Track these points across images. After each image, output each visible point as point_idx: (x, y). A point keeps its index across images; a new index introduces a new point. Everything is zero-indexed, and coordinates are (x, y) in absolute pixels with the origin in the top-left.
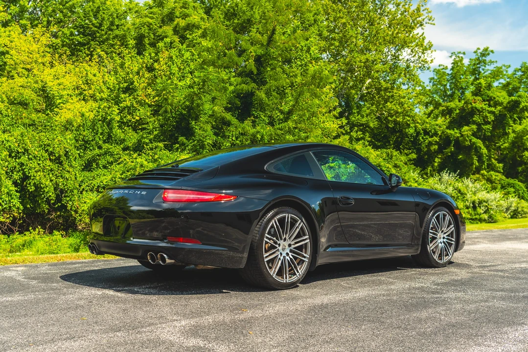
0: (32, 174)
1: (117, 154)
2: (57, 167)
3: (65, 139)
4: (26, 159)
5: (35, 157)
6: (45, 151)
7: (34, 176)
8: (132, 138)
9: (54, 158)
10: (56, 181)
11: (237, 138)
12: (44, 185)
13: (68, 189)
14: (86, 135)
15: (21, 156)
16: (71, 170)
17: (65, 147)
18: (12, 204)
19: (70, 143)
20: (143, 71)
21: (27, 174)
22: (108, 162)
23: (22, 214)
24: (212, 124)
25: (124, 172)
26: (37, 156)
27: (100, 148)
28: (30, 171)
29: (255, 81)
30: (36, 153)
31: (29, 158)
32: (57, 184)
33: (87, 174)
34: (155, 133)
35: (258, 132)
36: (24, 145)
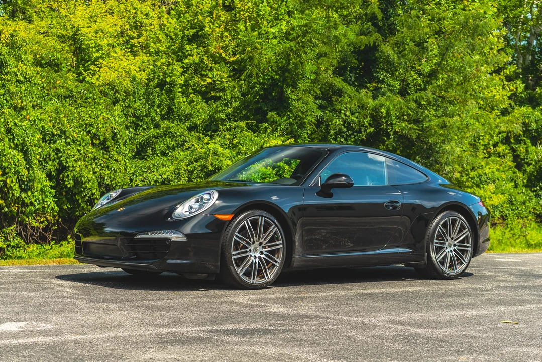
0: (71, 164)
1: (180, 136)
2: (102, 155)
3: (112, 116)
4: (63, 143)
5: (73, 141)
6: (87, 132)
7: (73, 167)
8: (202, 111)
9: (98, 142)
10: (101, 174)
11: (352, 113)
12: (86, 179)
13: (116, 185)
14: (138, 108)
15: (56, 140)
16: (120, 158)
17: (112, 127)
18: (46, 203)
19: (119, 121)
20: (218, 10)
21: (65, 164)
22: (168, 146)
23: (57, 218)
24: (316, 92)
25: (190, 163)
26: (77, 140)
27: (157, 126)
28: (68, 160)
29: (379, 30)
30: (75, 135)
31: (66, 143)
32: (102, 177)
33: (140, 163)
34: (235, 104)
35: (382, 105)
36: (60, 125)
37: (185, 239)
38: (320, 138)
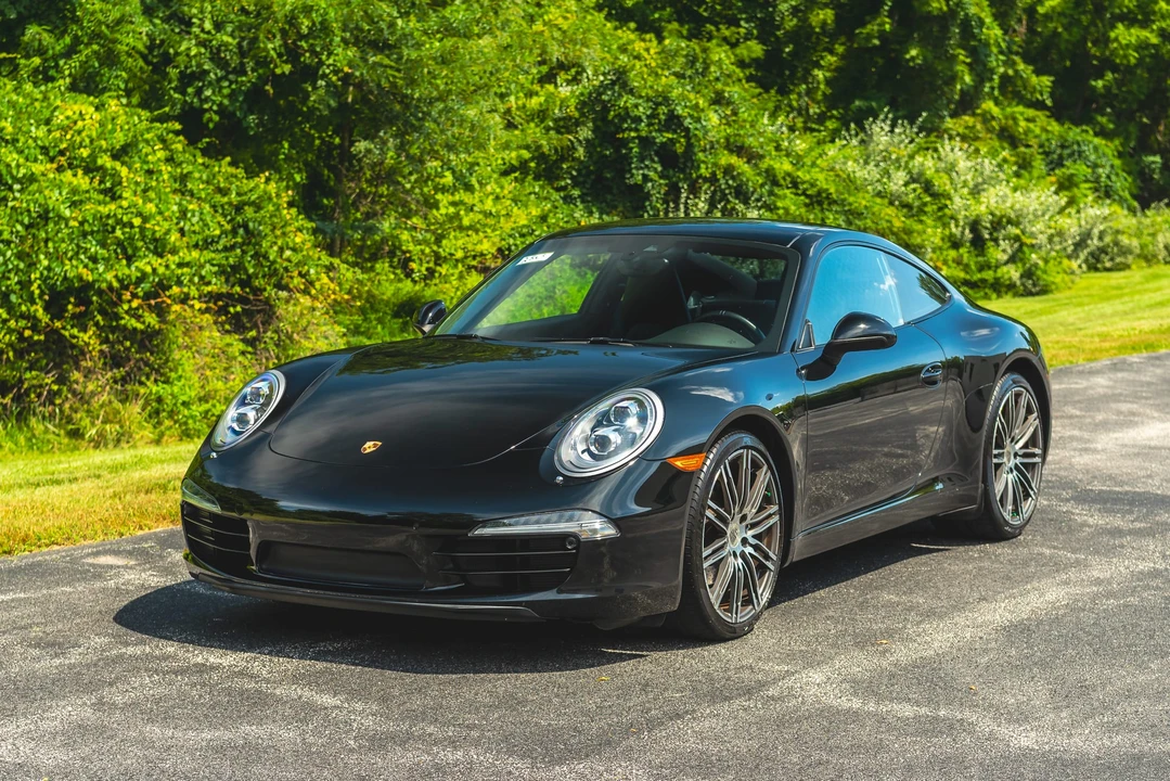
37: (611, 531)
38: (147, 87)
